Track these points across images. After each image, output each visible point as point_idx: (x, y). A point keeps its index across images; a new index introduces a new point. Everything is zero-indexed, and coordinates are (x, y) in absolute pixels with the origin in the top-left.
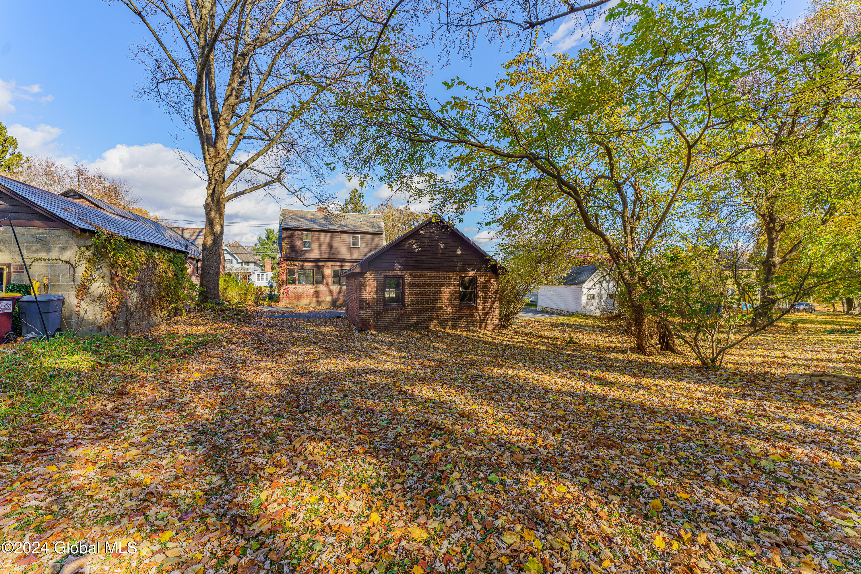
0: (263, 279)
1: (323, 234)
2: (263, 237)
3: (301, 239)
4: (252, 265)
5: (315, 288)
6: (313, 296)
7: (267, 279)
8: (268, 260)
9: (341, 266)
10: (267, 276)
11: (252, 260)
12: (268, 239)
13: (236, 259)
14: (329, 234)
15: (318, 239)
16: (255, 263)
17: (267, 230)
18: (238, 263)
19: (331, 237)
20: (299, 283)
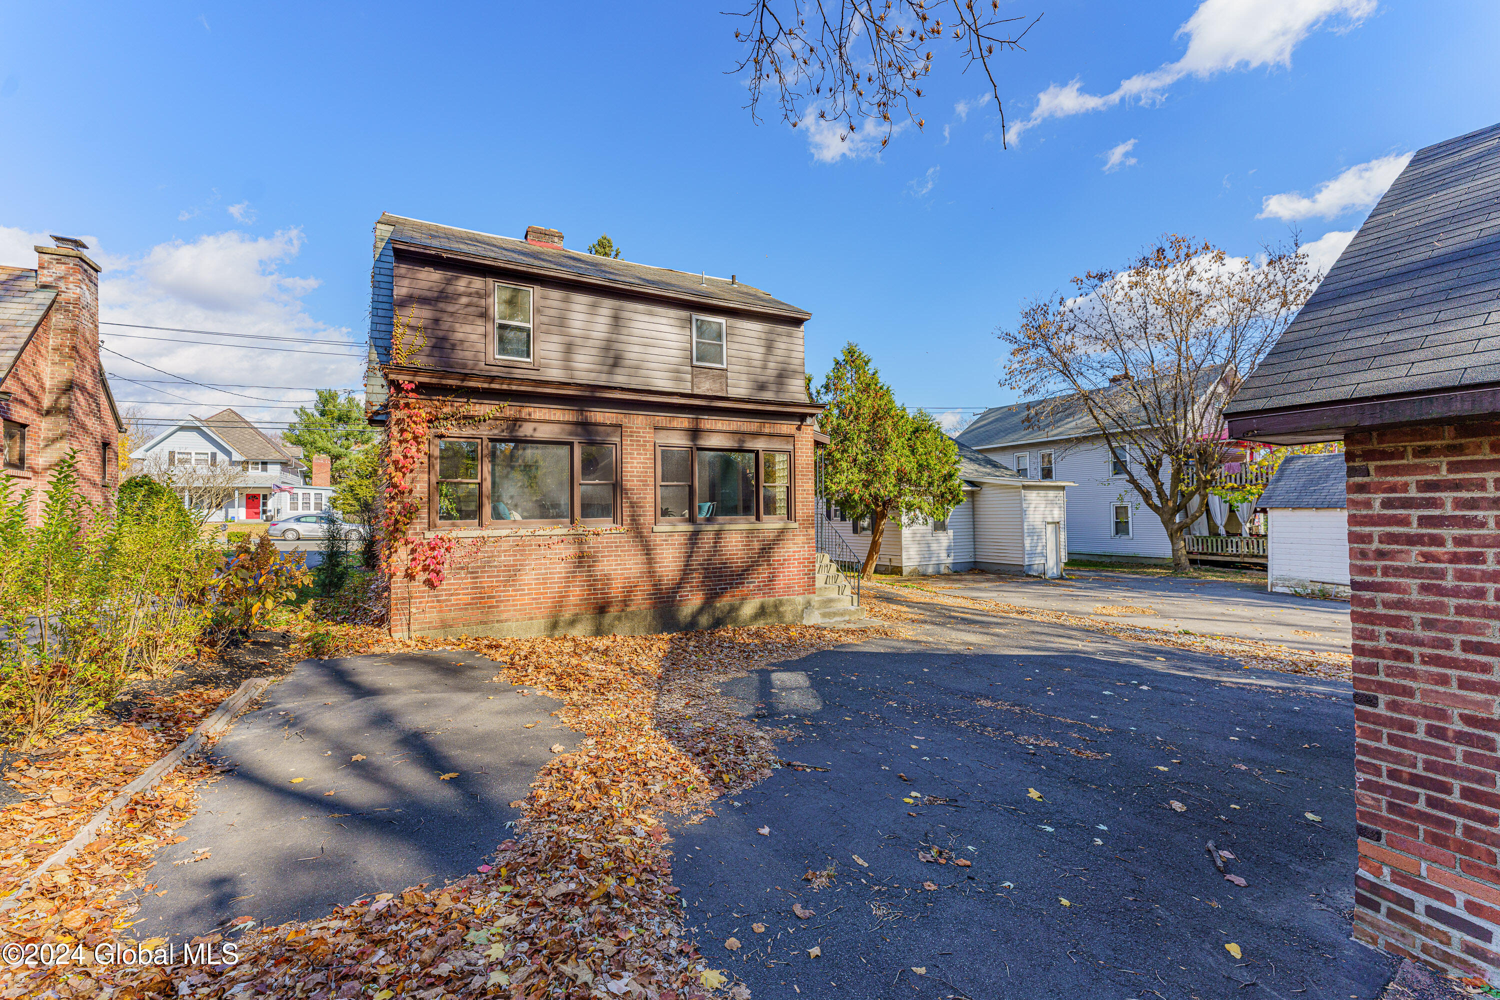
0: (306, 505)
1: (581, 301)
2: (311, 409)
3: (484, 315)
4: (274, 470)
5: (579, 540)
6: (569, 578)
7: (318, 506)
8: (321, 461)
9: (695, 433)
10: (319, 496)
11: (276, 456)
12: (323, 414)
13: (228, 453)
14: (607, 305)
15: (562, 322)
16: (284, 464)
17: (320, 393)
18: (233, 463)
19: (617, 320)
20: (497, 515)
